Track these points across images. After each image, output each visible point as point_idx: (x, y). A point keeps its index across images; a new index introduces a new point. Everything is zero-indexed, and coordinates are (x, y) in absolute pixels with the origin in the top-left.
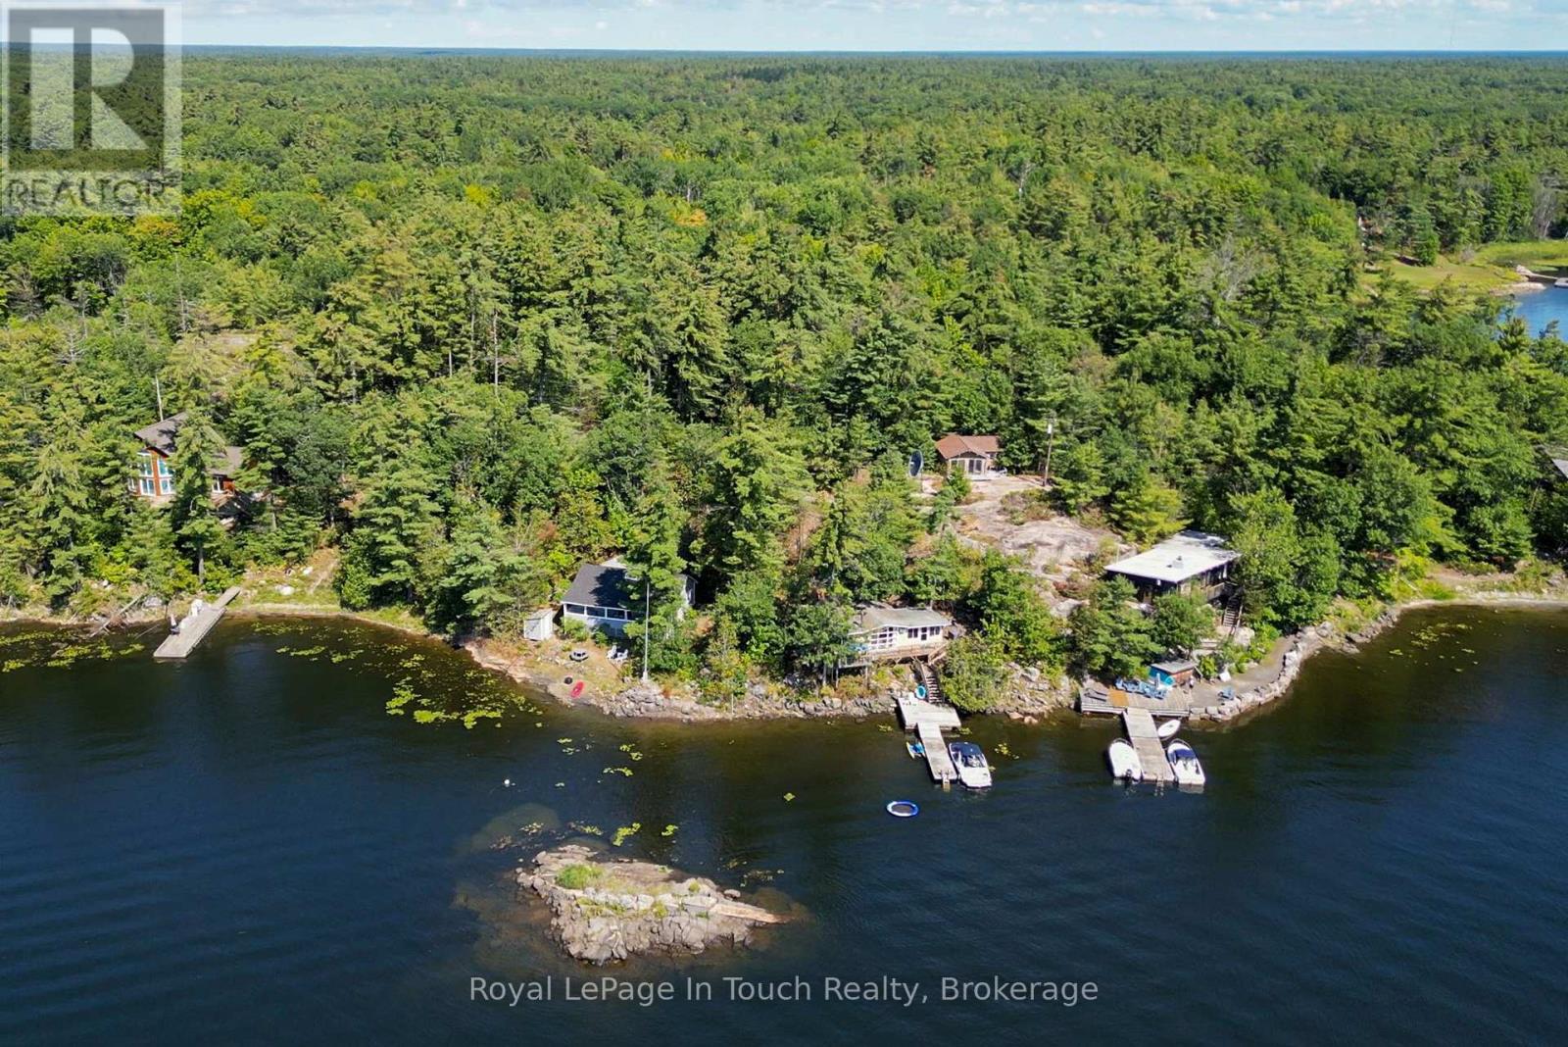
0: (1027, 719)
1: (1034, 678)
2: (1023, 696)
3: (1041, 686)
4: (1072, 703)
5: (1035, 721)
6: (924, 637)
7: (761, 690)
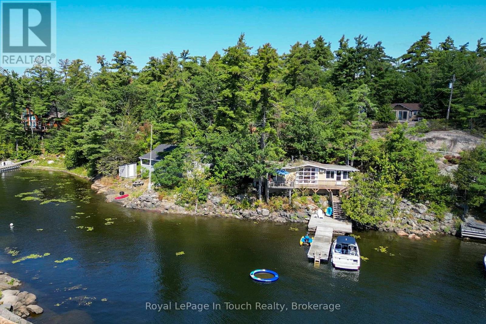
0: (411, 236)
1: (421, 211)
2: (411, 221)
3: (427, 217)
4: (454, 232)
5: (417, 237)
6: (339, 179)
7: (217, 199)
